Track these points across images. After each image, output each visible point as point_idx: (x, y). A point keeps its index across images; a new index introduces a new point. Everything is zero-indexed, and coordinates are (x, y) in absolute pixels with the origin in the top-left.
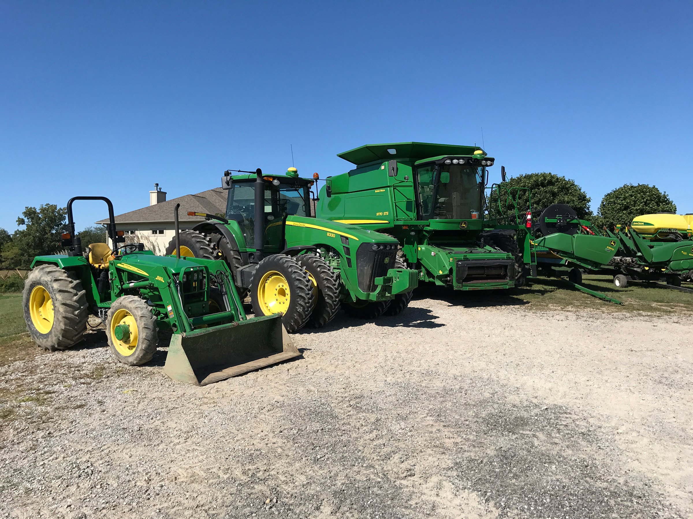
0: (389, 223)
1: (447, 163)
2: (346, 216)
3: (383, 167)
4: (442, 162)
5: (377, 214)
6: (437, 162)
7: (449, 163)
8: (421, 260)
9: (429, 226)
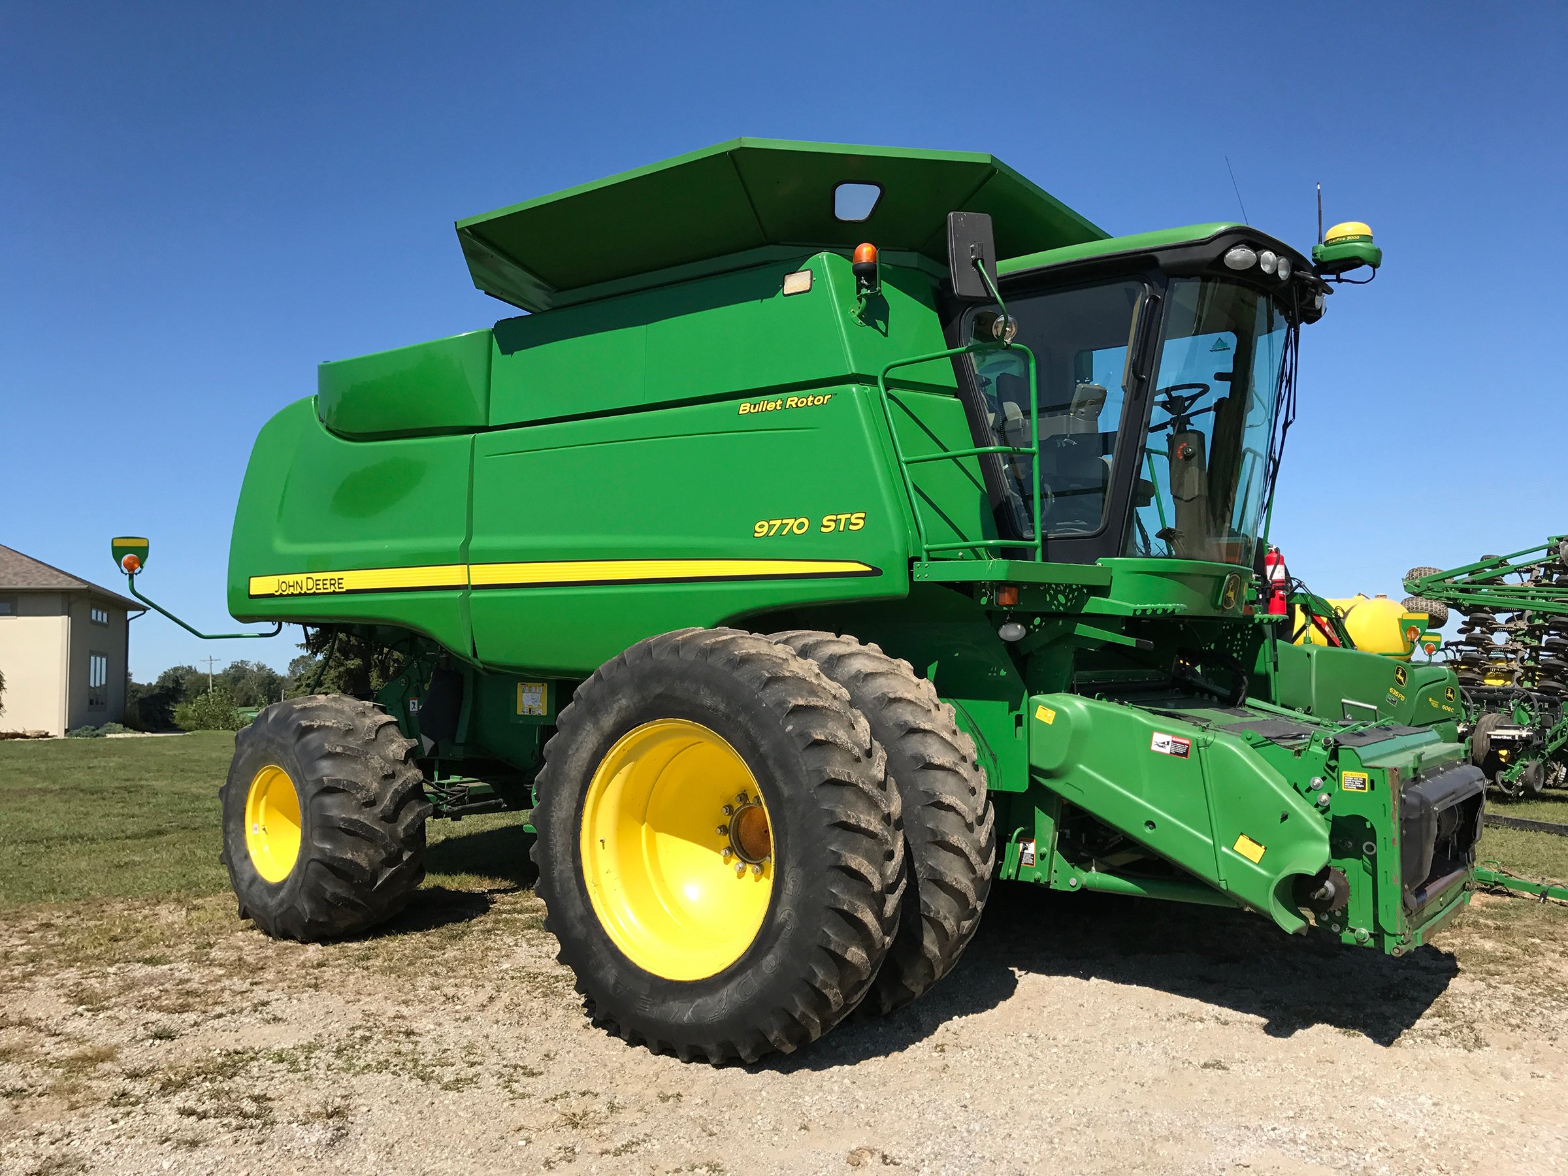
0: (876, 572)
1: (1235, 262)
2: (476, 543)
3: (796, 282)
4: (1211, 252)
5: (761, 529)
6: (1162, 259)
7: (1245, 262)
8: (1049, 774)
9: (1103, 591)
